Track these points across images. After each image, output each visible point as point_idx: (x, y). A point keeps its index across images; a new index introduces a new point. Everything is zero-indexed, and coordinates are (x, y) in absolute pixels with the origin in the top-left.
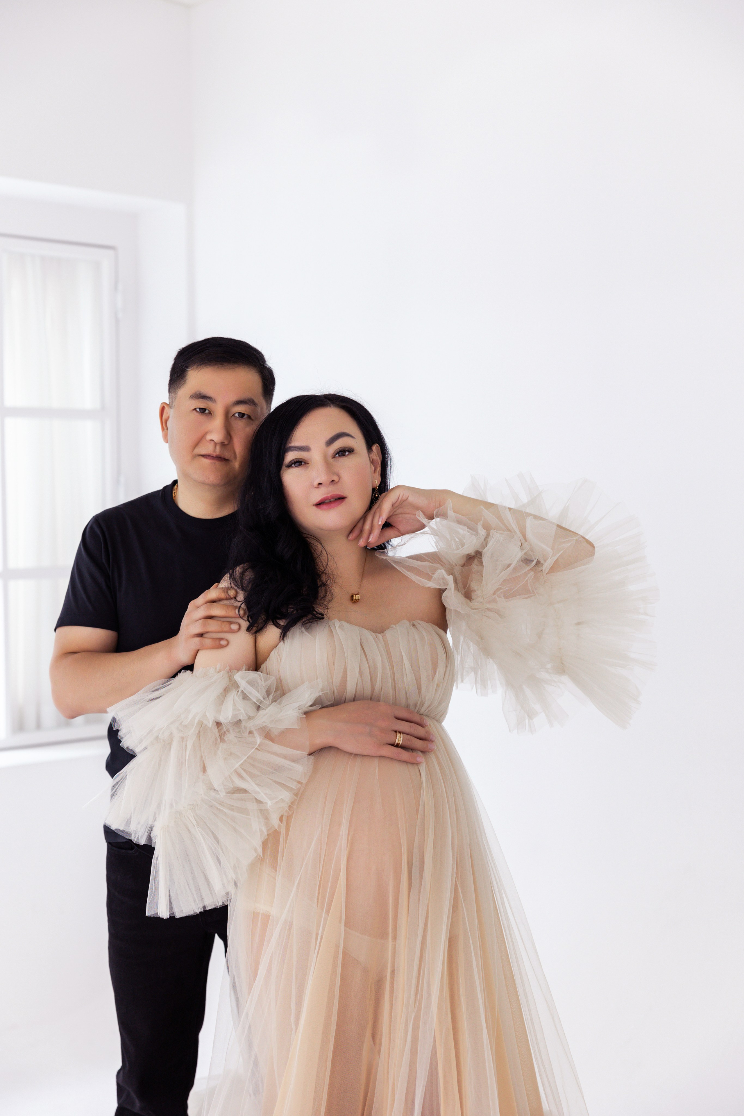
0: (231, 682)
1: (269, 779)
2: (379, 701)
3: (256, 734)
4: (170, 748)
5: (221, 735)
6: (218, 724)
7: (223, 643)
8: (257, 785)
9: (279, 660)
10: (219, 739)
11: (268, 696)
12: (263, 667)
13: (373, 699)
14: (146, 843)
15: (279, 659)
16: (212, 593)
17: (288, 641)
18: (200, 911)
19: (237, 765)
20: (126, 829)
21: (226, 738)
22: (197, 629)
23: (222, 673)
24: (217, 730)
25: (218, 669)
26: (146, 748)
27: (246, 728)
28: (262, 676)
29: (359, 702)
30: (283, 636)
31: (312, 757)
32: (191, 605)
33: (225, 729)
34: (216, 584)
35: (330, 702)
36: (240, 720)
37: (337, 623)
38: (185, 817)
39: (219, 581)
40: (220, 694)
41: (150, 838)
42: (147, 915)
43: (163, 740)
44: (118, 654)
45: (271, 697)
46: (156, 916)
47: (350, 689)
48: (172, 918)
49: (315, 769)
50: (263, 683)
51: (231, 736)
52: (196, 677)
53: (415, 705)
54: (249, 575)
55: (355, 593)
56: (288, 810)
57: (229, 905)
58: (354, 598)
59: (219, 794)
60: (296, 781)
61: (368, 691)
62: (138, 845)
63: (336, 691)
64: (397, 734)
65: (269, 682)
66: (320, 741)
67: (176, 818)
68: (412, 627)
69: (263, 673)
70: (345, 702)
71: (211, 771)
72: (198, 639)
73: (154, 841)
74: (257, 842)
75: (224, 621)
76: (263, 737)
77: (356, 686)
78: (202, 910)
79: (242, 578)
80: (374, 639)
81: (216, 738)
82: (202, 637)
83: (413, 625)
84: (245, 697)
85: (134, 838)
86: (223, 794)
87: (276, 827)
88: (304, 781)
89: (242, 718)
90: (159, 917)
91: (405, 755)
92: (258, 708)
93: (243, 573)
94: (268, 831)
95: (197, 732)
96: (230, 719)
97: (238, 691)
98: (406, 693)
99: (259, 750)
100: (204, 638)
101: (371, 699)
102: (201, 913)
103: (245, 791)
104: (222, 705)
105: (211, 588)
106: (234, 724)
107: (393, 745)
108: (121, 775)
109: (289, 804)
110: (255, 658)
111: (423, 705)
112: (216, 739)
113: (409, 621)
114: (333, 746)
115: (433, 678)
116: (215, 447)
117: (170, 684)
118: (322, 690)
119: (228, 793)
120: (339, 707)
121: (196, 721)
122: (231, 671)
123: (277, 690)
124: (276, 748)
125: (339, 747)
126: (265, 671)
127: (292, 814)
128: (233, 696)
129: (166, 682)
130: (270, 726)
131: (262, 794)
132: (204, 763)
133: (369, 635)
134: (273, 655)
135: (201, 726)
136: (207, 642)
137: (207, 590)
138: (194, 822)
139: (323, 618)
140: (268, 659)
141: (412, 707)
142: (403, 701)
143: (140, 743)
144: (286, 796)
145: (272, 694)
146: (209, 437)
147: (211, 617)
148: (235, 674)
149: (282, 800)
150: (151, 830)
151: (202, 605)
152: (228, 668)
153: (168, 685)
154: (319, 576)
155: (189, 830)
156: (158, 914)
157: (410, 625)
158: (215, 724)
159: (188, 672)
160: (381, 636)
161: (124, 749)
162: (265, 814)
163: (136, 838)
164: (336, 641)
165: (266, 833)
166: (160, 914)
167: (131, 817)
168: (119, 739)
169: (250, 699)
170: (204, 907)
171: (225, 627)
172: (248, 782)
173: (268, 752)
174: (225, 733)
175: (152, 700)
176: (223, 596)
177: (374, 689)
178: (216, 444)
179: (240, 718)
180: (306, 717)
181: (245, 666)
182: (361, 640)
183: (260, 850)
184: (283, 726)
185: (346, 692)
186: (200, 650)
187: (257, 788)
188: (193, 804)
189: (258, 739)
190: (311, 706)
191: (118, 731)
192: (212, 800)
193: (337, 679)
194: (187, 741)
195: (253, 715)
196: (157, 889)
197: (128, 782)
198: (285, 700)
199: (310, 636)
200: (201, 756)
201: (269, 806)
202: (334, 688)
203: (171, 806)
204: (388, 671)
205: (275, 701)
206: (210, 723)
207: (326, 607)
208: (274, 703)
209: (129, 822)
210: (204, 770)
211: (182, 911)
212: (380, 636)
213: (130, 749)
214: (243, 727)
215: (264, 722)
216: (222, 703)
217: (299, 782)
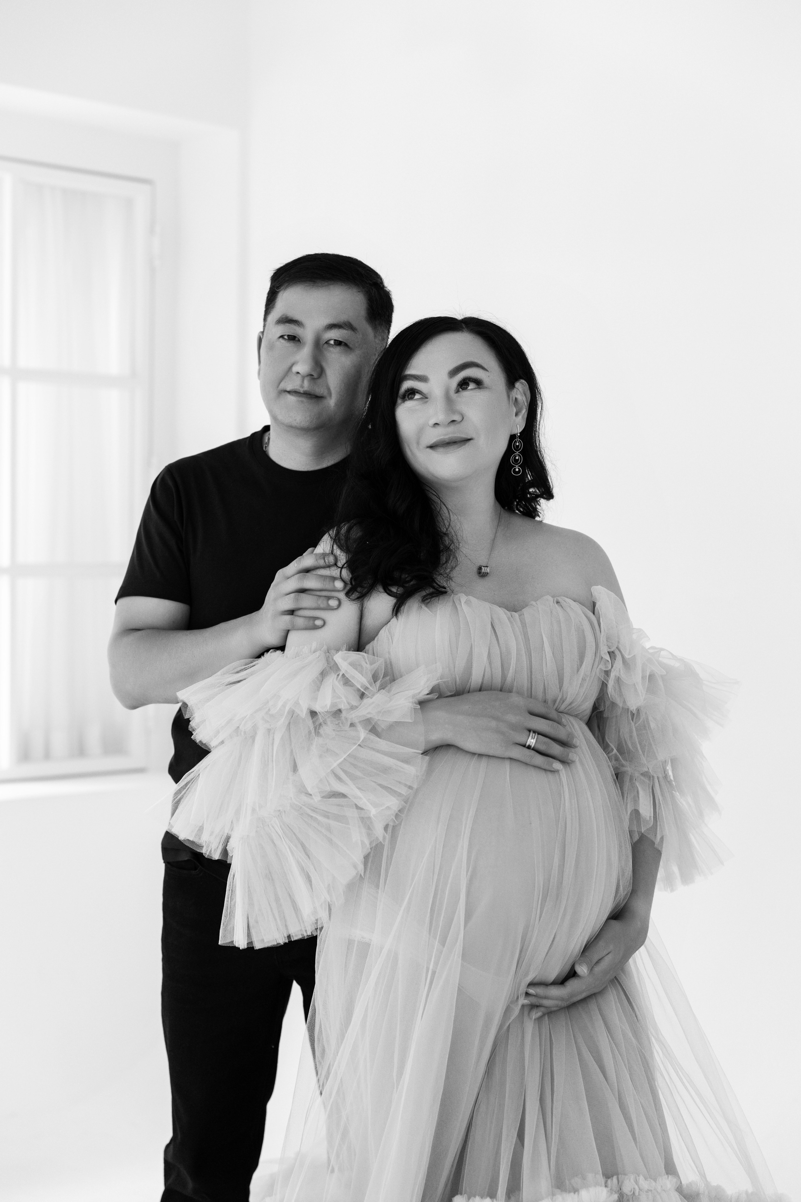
0: (329, 664)
1: (373, 782)
2: (510, 691)
3: (360, 728)
4: (254, 741)
5: (316, 727)
6: (313, 714)
7: (318, 623)
8: (359, 788)
9: (391, 640)
10: (313, 731)
11: (375, 682)
12: (369, 647)
13: (504, 689)
14: (220, 858)
15: (390, 638)
16: (307, 560)
17: (402, 618)
18: (284, 941)
19: (335, 764)
20: (196, 840)
21: (321, 731)
22: (288, 604)
23: (318, 654)
24: (311, 721)
25: (313, 648)
26: (222, 742)
27: (346, 719)
28: (366, 657)
29: (484, 692)
30: (397, 610)
31: (427, 758)
32: (280, 574)
33: (321, 721)
34: (310, 549)
35: (451, 693)
36: (340, 711)
37: (463, 598)
38: (268, 826)
39: (315, 544)
40: (316, 678)
41: (225, 852)
42: (220, 943)
43: (245, 732)
44: (189, 632)
45: (378, 683)
46: (231, 945)
47: (476, 678)
48: (250, 949)
49: (430, 771)
50: (368, 666)
51: (328, 729)
52: (287, 657)
53: (555, 701)
54: (356, 533)
55: (484, 566)
56: (394, 819)
57: (319, 936)
58: (483, 571)
59: (313, 799)
60: (406, 785)
61: (498, 680)
62: (210, 861)
63: (458, 679)
64: (530, 734)
65: (375, 666)
66: (437, 736)
67: (258, 827)
68: (556, 605)
69: (368, 654)
70: (469, 692)
71: (304, 771)
72: (288, 618)
73: (231, 855)
74: (358, 857)
75: (320, 596)
76: (367, 732)
77: (483, 673)
78: (287, 941)
79: (347, 538)
80: (509, 619)
81: (311, 730)
82: (292, 614)
83: (558, 602)
84: (347, 682)
85: (205, 851)
86: (317, 798)
87: (381, 839)
88: (415, 786)
89: (342, 707)
90: (235, 947)
91: (539, 760)
92: (362, 696)
93: (349, 530)
94: (370, 844)
95: (287, 723)
96: (328, 708)
97: (338, 675)
98: (544, 685)
99: (362, 747)
100: (295, 616)
101: (501, 690)
102: (285, 944)
103: (344, 796)
104: (319, 691)
105: (304, 554)
106: (333, 714)
107: (524, 746)
108: (192, 774)
109: (397, 811)
110: (357, 637)
111: (563, 702)
112: (310, 732)
113: (553, 597)
114: (452, 744)
115: (578, 671)
116: (303, 381)
117: (254, 666)
118: (442, 677)
119: (323, 797)
120: (460, 697)
121: (287, 709)
122: (330, 652)
123: (385, 675)
124: (383, 744)
125: (459, 746)
126: (371, 651)
127: (400, 824)
128: (332, 681)
129: (252, 662)
130: (376, 718)
131: (364, 800)
132: (294, 760)
133: (502, 613)
134: (383, 633)
135: (292, 716)
136: (300, 622)
137: (300, 557)
138: (280, 832)
139: (446, 592)
140: (376, 639)
141: (550, 702)
142: (540, 695)
143: (215, 736)
144: (393, 803)
145: (380, 680)
146: (295, 369)
147: (303, 591)
148: (334, 655)
149: (388, 808)
150: (228, 842)
151: (294, 575)
152: (325, 647)
153: (251, 667)
154: (442, 537)
155: (273, 842)
156: (234, 942)
157: (554, 603)
158: (309, 714)
159: (279, 652)
160: (518, 616)
161: (196, 742)
162: (366, 822)
163: (209, 851)
164: (460, 619)
165: (368, 846)
166: (236, 942)
167: (203, 824)
168: (190, 731)
169: (352, 685)
170: (289, 937)
171: (322, 603)
172: (346, 784)
173: (374, 749)
174: (320, 724)
175: (231, 684)
176: (321, 562)
177: (505, 680)
178: (303, 378)
179: (340, 708)
180: (421, 708)
181: (345, 646)
182: (492, 618)
183: (361, 867)
184: (392, 719)
185: (470, 680)
186: (291, 630)
187: (358, 793)
188: (279, 810)
189: (362, 733)
190: (428, 694)
191: (188, 721)
192: (304, 805)
193: (460, 664)
194: (274, 733)
195: (356, 705)
196: (232, 914)
197: (201, 782)
198: (395, 687)
199: (429, 611)
200: (292, 751)
201: (373, 815)
202: (455, 676)
203: (254, 810)
204: (524, 658)
205: (384, 689)
206: (304, 713)
207: (449, 578)
208: (382, 690)
209: (201, 829)
210: (295, 769)
211: (263, 940)
212: (516, 615)
213: (203, 743)
214: (343, 718)
215: (369, 713)
216: (318, 689)
217: (410, 787)
